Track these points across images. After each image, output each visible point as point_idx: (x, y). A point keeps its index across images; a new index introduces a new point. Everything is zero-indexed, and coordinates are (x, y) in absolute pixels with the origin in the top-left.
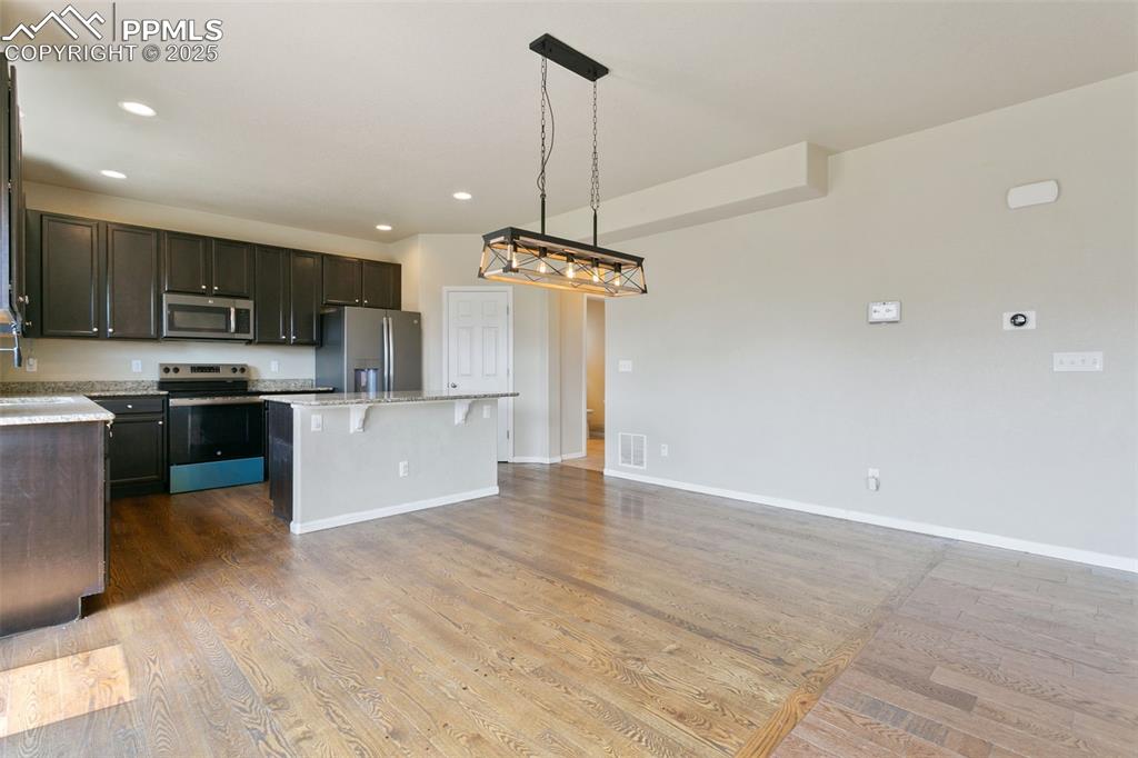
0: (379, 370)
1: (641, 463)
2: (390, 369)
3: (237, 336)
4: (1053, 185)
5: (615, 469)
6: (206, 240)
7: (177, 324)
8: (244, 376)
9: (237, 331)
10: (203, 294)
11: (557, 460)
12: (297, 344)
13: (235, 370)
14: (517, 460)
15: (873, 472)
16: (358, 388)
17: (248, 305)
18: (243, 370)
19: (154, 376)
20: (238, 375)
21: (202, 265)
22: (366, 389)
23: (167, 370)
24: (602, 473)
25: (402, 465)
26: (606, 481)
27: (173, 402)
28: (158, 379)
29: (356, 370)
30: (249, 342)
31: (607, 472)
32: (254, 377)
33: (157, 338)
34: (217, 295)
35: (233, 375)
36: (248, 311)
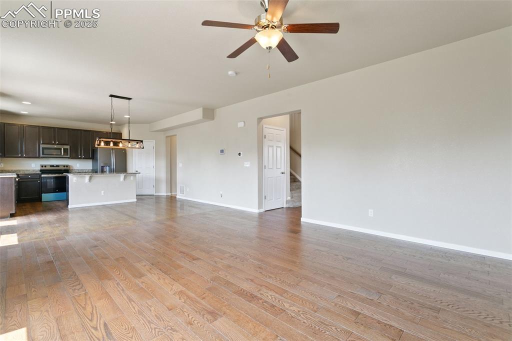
0: (110, 166)
1: (183, 194)
2: (113, 166)
3: (64, 156)
4: (243, 122)
5: (179, 196)
6: (54, 128)
7: (45, 153)
8: (68, 168)
9: (64, 155)
10: (53, 144)
11: (170, 194)
12: (84, 158)
13: (64, 166)
14: (157, 194)
15: (221, 193)
16: (103, 171)
17: (68, 147)
18: (67, 166)
19: (39, 168)
20: (65, 168)
21: (53, 135)
22: (106, 172)
23: (42, 167)
24: (176, 197)
25: (102, 192)
26: (177, 199)
27: (42, 176)
28: (40, 169)
29: (102, 166)
30: (69, 158)
31: (177, 197)
32: (71, 168)
33: (39, 157)
34: (58, 144)
35: (64, 168)
36: (68, 149)
